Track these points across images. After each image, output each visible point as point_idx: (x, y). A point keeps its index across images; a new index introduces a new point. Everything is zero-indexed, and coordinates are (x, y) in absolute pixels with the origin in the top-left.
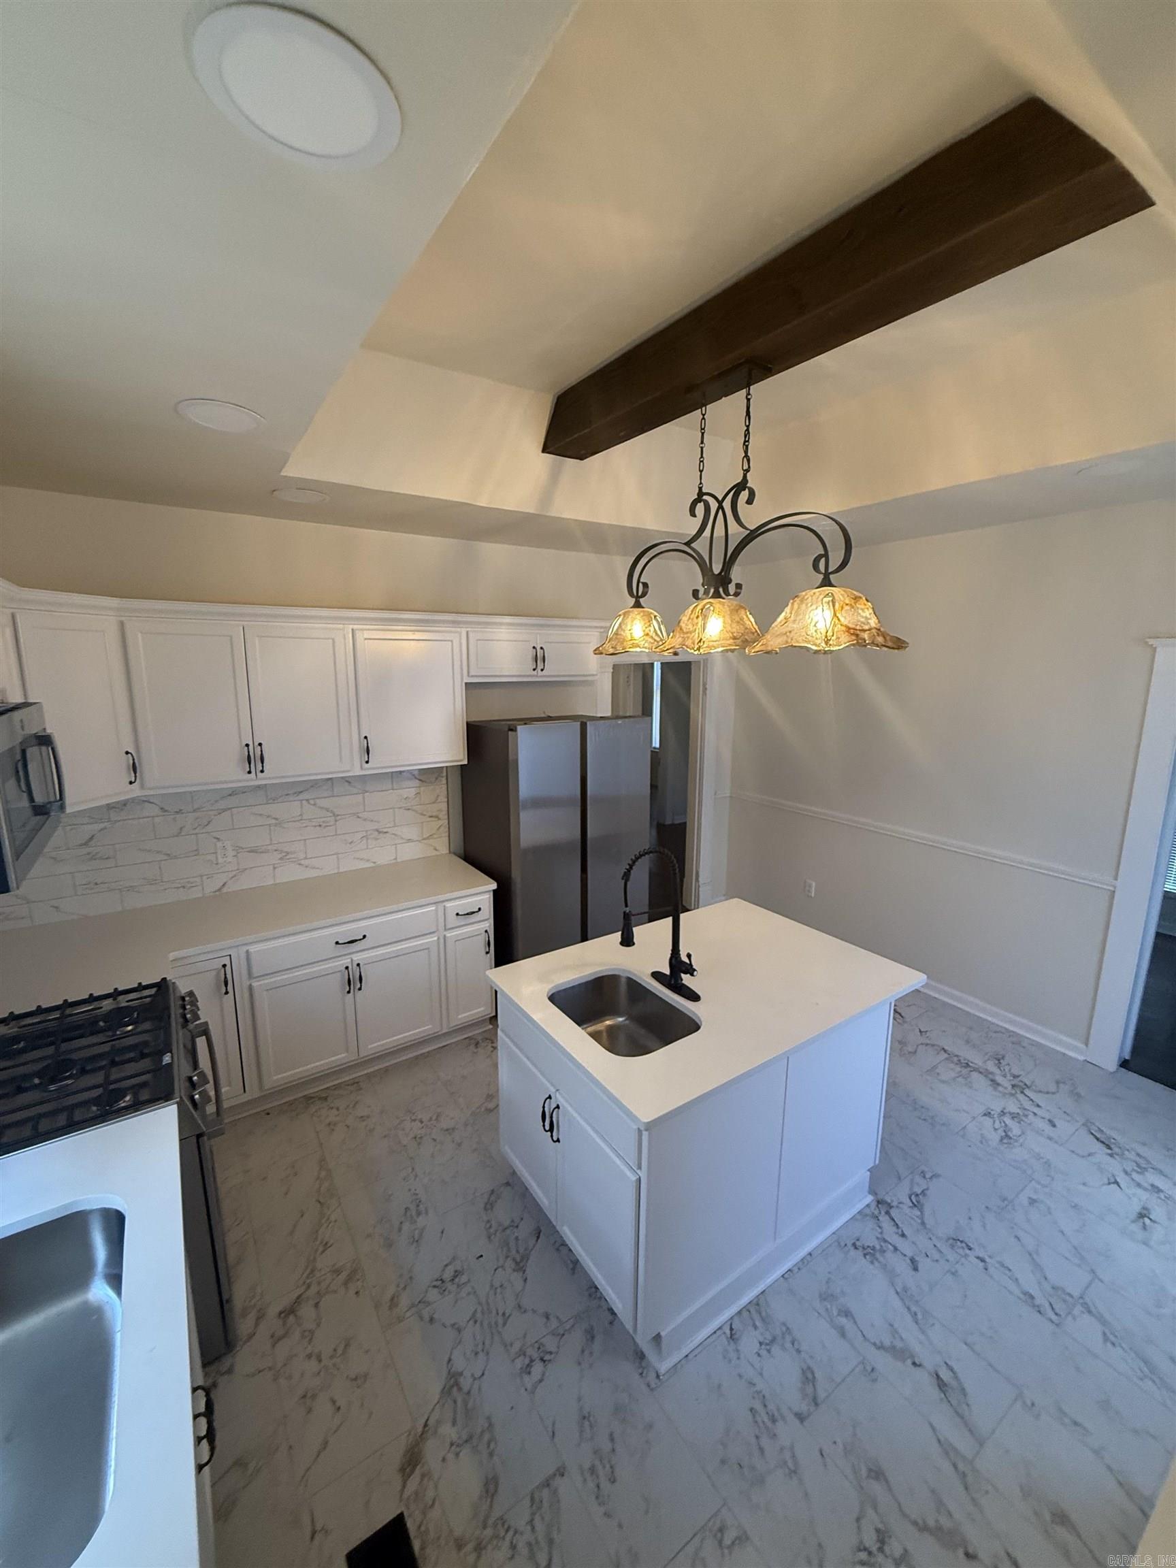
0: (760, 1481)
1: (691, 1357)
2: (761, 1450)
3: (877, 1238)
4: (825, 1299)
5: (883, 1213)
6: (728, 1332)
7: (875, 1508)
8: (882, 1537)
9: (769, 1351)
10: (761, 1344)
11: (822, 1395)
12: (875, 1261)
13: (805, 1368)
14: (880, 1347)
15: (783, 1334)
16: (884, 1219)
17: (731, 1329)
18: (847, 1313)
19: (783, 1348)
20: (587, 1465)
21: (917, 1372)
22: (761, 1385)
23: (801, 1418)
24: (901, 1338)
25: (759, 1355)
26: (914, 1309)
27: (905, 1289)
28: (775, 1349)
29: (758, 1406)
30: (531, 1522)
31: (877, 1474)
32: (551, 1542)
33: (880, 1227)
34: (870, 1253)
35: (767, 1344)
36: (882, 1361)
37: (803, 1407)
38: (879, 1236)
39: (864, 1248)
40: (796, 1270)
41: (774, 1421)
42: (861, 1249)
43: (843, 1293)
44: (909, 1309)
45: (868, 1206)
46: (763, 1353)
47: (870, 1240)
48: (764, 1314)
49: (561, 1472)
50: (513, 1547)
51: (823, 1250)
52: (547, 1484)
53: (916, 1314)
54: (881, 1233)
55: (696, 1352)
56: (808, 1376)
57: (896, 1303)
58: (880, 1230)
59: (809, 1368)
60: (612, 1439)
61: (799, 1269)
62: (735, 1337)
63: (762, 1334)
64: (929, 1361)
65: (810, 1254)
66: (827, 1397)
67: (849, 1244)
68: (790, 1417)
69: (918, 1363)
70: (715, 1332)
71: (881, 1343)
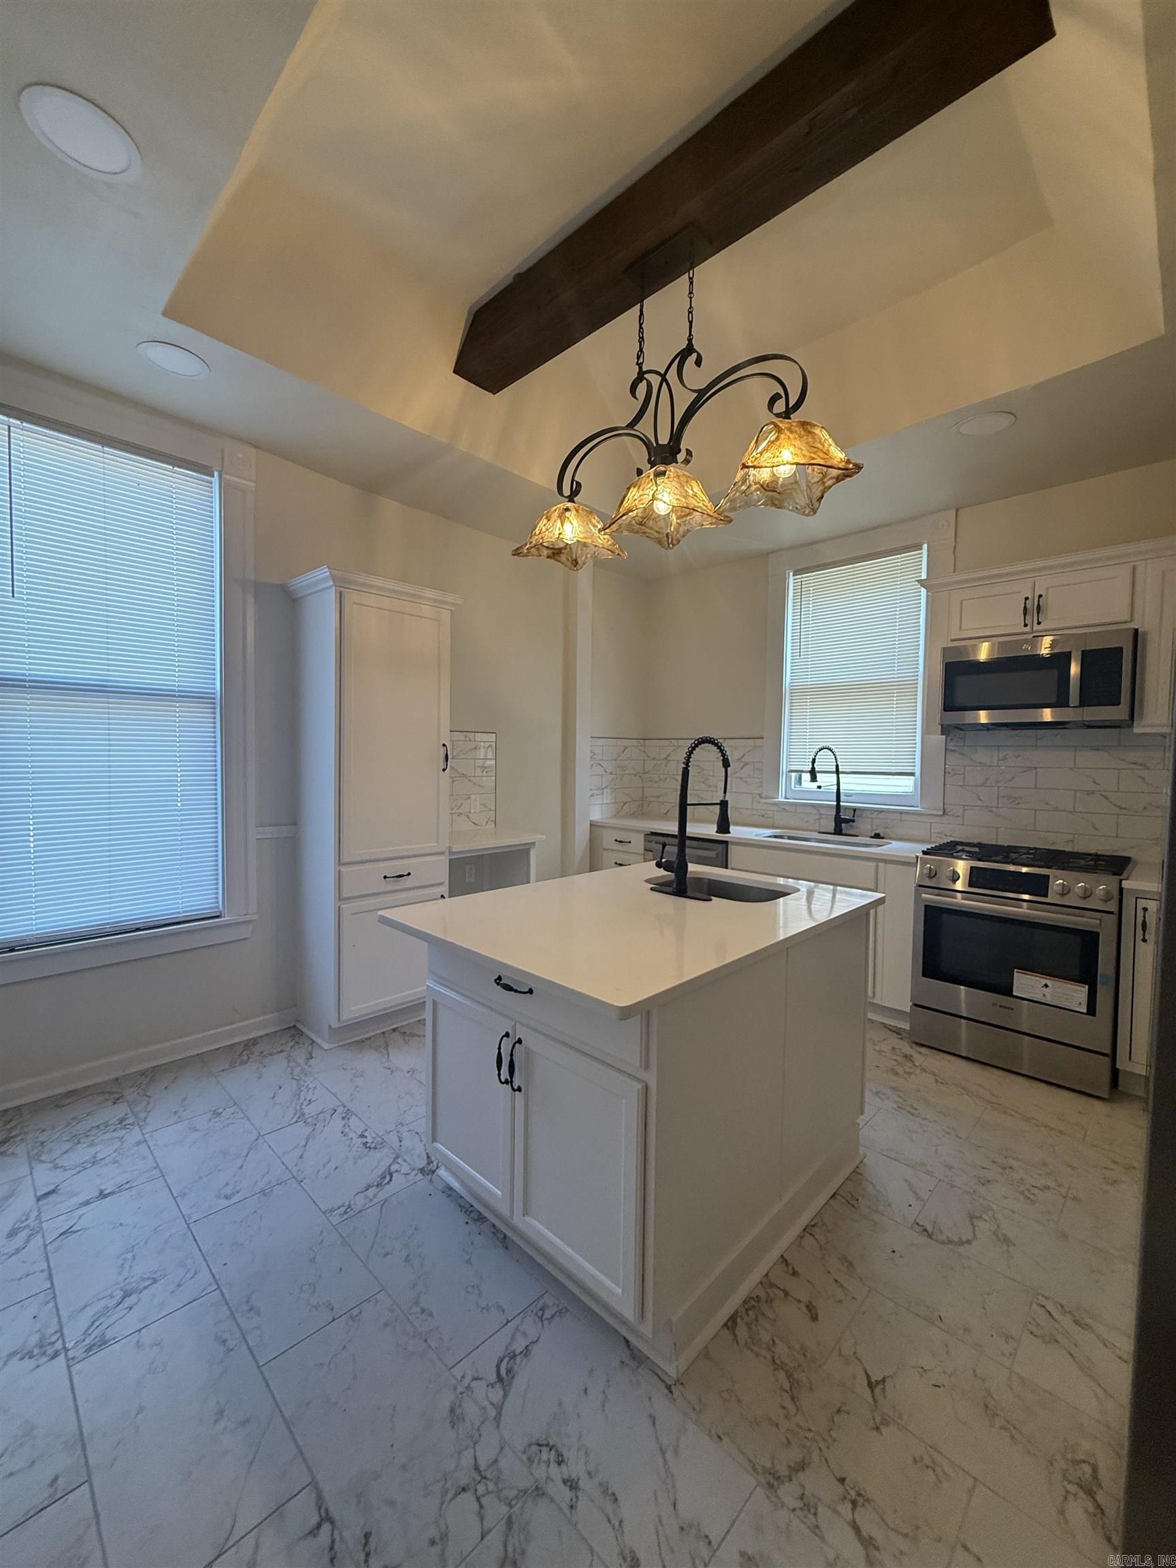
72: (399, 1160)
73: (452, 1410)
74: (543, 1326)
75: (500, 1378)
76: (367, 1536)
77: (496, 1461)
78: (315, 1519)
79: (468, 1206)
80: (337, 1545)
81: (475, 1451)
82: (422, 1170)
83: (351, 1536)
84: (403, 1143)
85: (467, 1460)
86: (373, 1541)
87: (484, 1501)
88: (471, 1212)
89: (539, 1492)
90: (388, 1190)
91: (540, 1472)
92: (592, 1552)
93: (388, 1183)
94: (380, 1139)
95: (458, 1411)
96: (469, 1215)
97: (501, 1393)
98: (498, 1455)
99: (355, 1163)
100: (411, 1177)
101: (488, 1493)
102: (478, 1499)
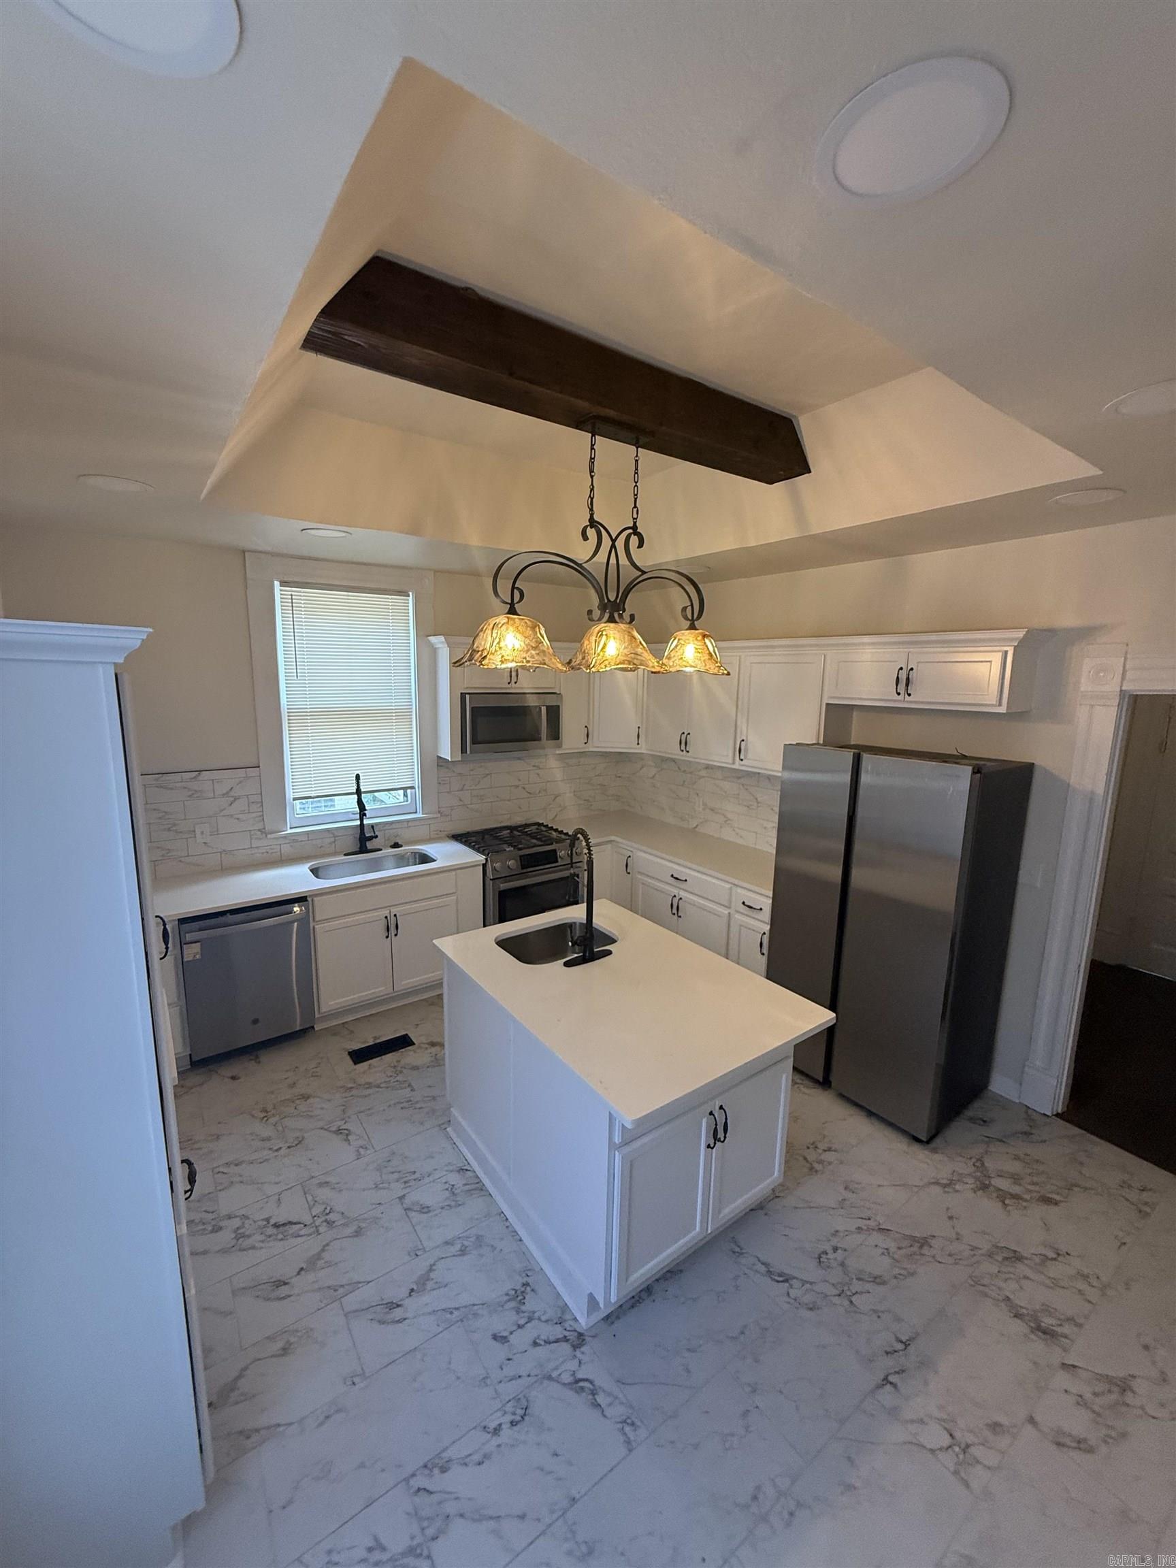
0: (379, 1169)
1: (454, 1146)
2: (393, 1173)
3: (534, 1312)
4: (477, 1238)
5: (567, 1333)
6: (465, 1168)
7: (343, 1225)
8: (330, 1223)
9: (447, 1189)
10: (453, 1185)
11: (412, 1214)
12: (507, 1298)
13: (430, 1209)
14: (431, 1269)
15: (456, 1201)
16: (558, 1332)
17: (467, 1170)
18: (463, 1252)
19: (447, 1198)
20: (412, 1099)
21: (404, 1292)
22: (427, 1180)
23: (401, 1198)
24: (434, 1289)
25: (446, 1183)
26: (456, 1313)
27: (475, 1315)
28: (447, 1194)
29: (417, 1175)
30: (397, 1081)
31: (358, 1233)
32: (387, 1088)
33: (547, 1321)
34: (518, 1296)
35: (452, 1189)
36: (421, 1265)
37: (407, 1201)
38: (536, 1315)
39: (523, 1292)
40: (508, 1224)
41: (405, 1182)
42: (523, 1289)
43: (481, 1256)
44: (457, 1309)
45: (575, 1319)
46: (447, 1186)
47: (531, 1304)
48: (474, 1192)
49: (413, 1090)
50: (391, 1076)
51: (524, 1254)
52: (410, 1085)
53: (451, 1313)
54: (539, 1319)
55: (457, 1149)
56: (425, 1210)
57: (465, 1299)
58: (543, 1318)
59: (429, 1211)
60: (420, 1108)
61: (507, 1227)
62: (461, 1172)
63: (459, 1187)
64: (412, 1305)
65: (521, 1240)
66: (408, 1216)
67: (529, 1280)
68: (405, 1192)
69: (412, 1294)
70: (466, 1160)
71: (434, 1270)
72: (554, 1374)
73: (811, 1309)
74: (746, 1253)
75: (786, 1281)
76: (887, 1353)
77: (833, 1285)
78: (888, 1387)
79: (633, 1300)
80: (897, 1370)
81: (831, 1296)
82: (575, 1347)
83: (890, 1363)
84: (524, 1374)
85: (836, 1300)
86: (889, 1349)
87: (854, 1292)
88: (640, 1298)
89: (842, 1264)
90: (602, 1380)
91: (834, 1264)
92: (861, 1244)
93: (591, 1382)
94: (510, 1404)
95: (811, 1306)
96: (644, 1300)
97: (795, 1280)
98: (830, 1283)
99: (549, 1429)
100: (585, 1358)
101: (849, 1290)
102: (854, 1294)
